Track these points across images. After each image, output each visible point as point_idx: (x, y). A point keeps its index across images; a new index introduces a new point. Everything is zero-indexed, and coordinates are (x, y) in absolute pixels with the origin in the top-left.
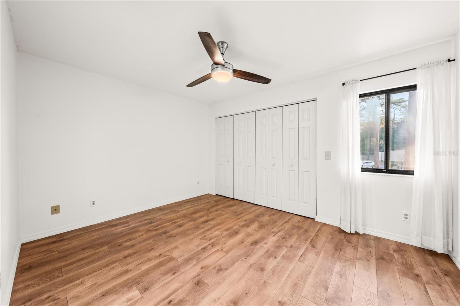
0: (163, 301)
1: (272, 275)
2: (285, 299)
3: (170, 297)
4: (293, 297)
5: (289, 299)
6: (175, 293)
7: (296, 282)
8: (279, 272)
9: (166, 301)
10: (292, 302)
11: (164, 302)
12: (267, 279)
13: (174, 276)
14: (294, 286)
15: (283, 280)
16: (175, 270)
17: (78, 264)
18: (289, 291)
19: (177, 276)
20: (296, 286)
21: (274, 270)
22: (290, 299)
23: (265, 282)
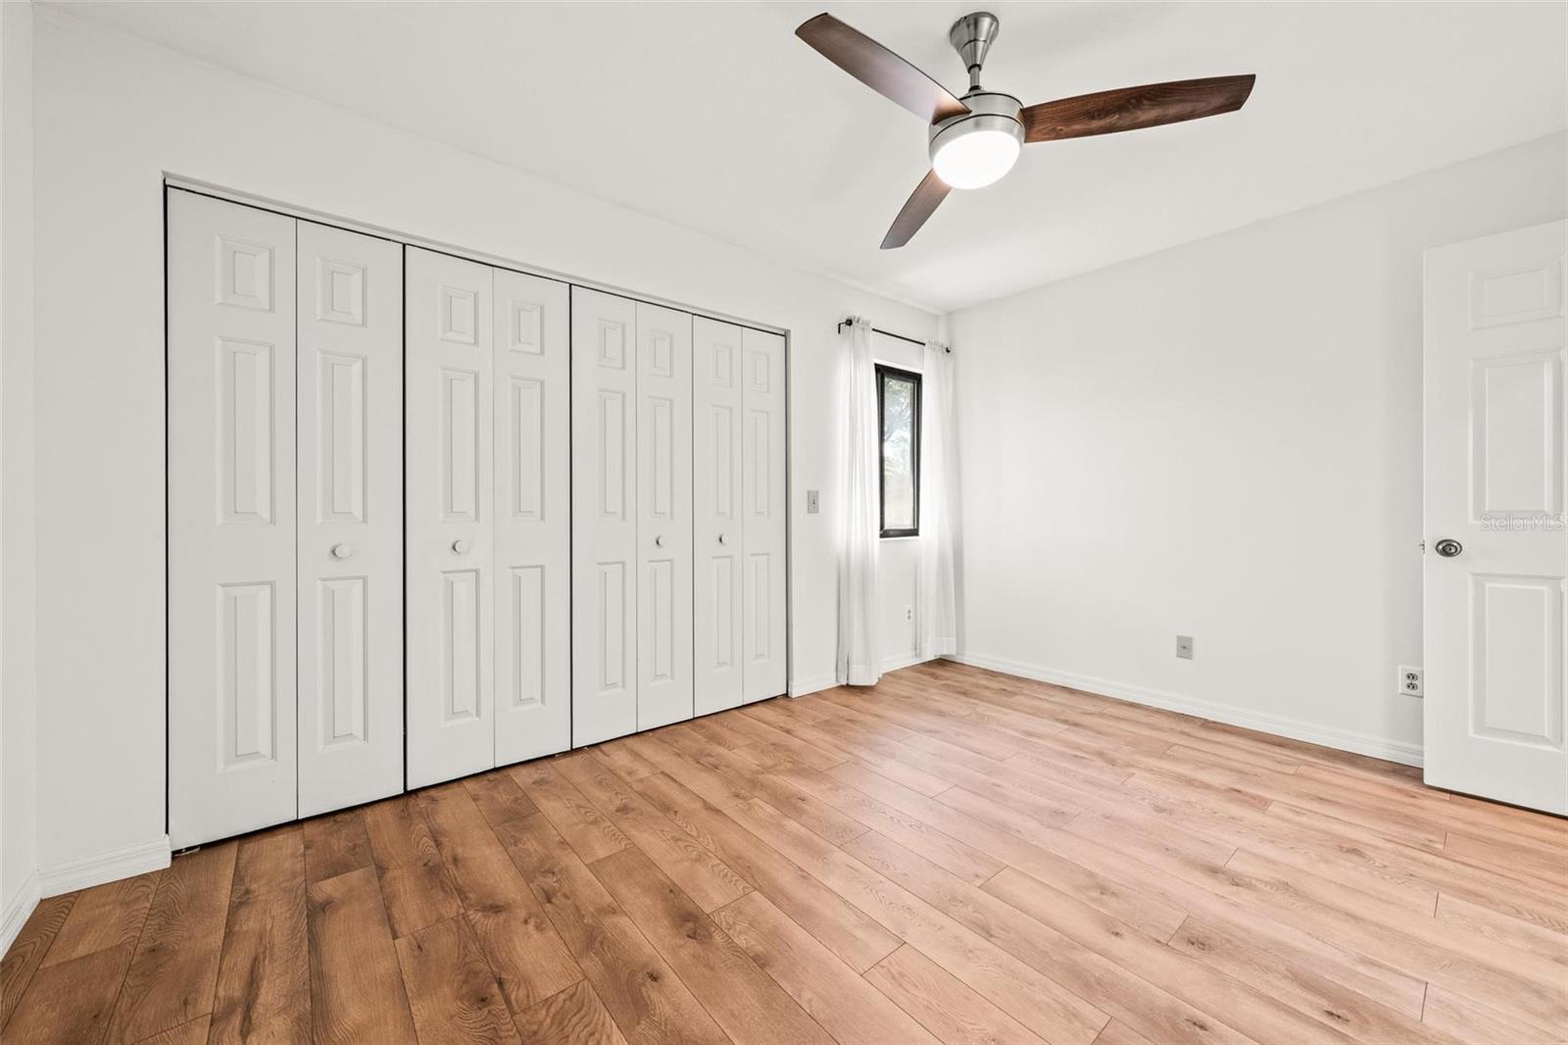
0: (1354, 1040)
3: (1318, 1018)
6: (1290, 1007)
9: (1344, 1032)
11: (1355, 1038)
13: (1209, 1021)
16: (1174, 1026)
19: (1204, 1011)
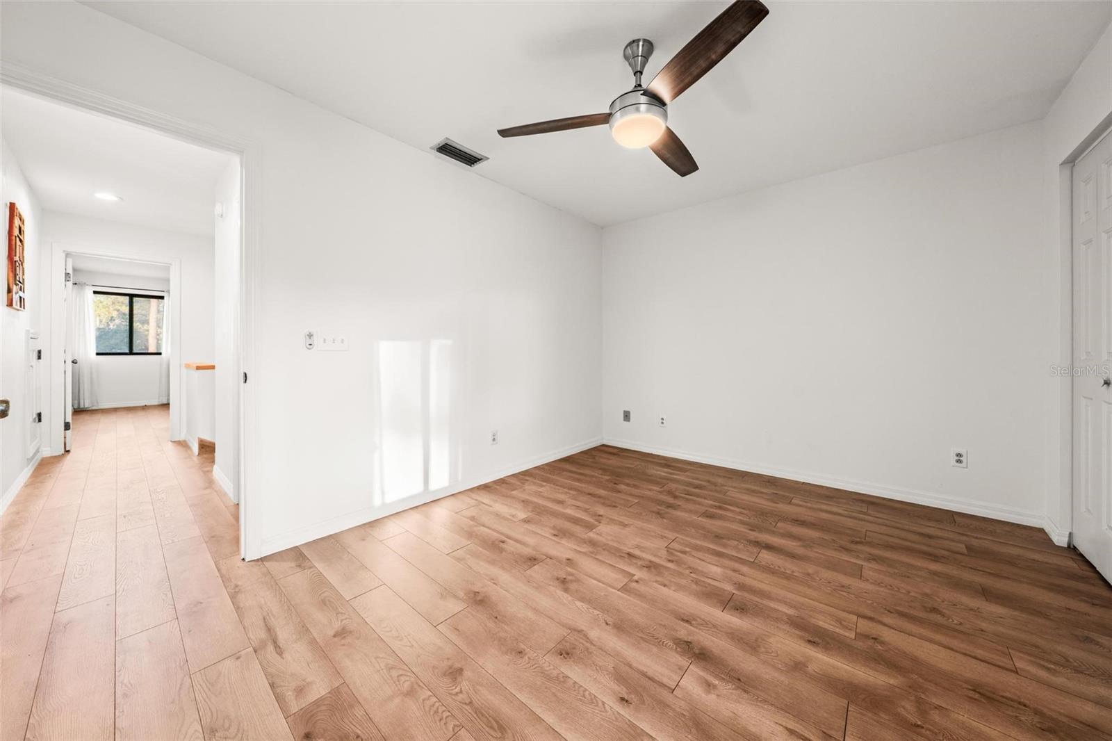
1: (542, 673)
2: (465, 685)
4: (464, 706)
5: (461, 692)
7: (509, 731)
8: (555, 695)
10: (453, 697)
12: (529, 658)
14: (497, 722)
15: (523, 697)
17: (577, 476)
18: (482, 701)
20: (495, 725)
21: (564, 682)
22: (460, 695)
23: (520, 652)
